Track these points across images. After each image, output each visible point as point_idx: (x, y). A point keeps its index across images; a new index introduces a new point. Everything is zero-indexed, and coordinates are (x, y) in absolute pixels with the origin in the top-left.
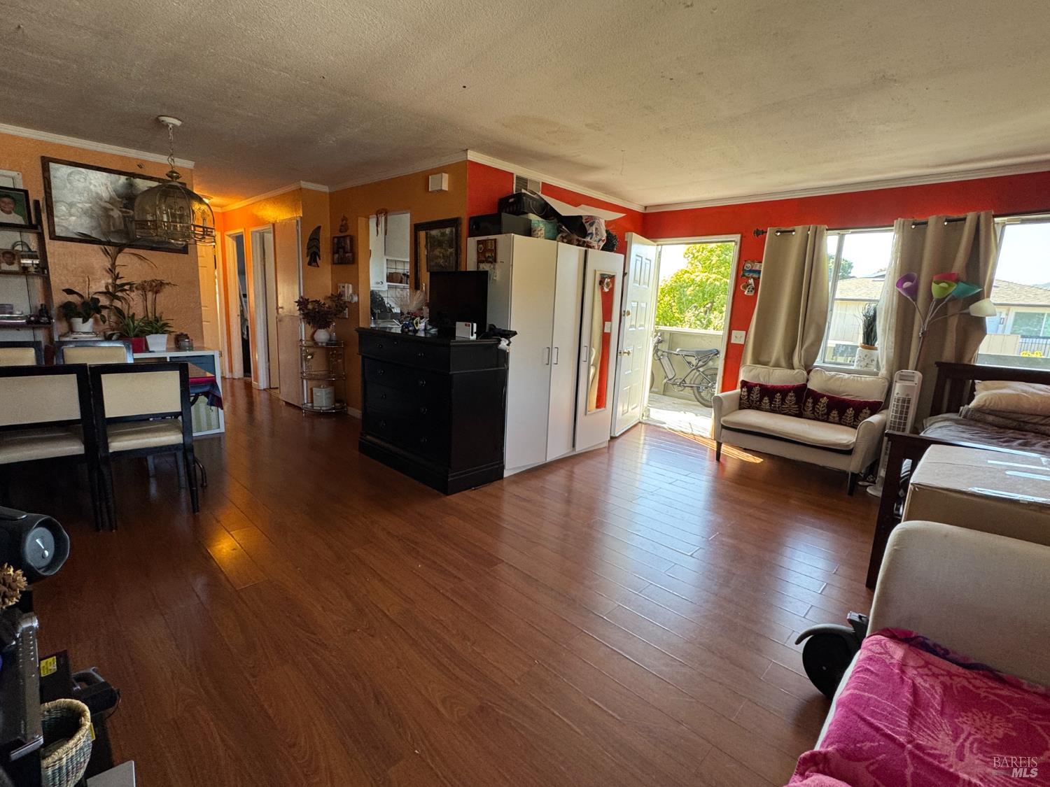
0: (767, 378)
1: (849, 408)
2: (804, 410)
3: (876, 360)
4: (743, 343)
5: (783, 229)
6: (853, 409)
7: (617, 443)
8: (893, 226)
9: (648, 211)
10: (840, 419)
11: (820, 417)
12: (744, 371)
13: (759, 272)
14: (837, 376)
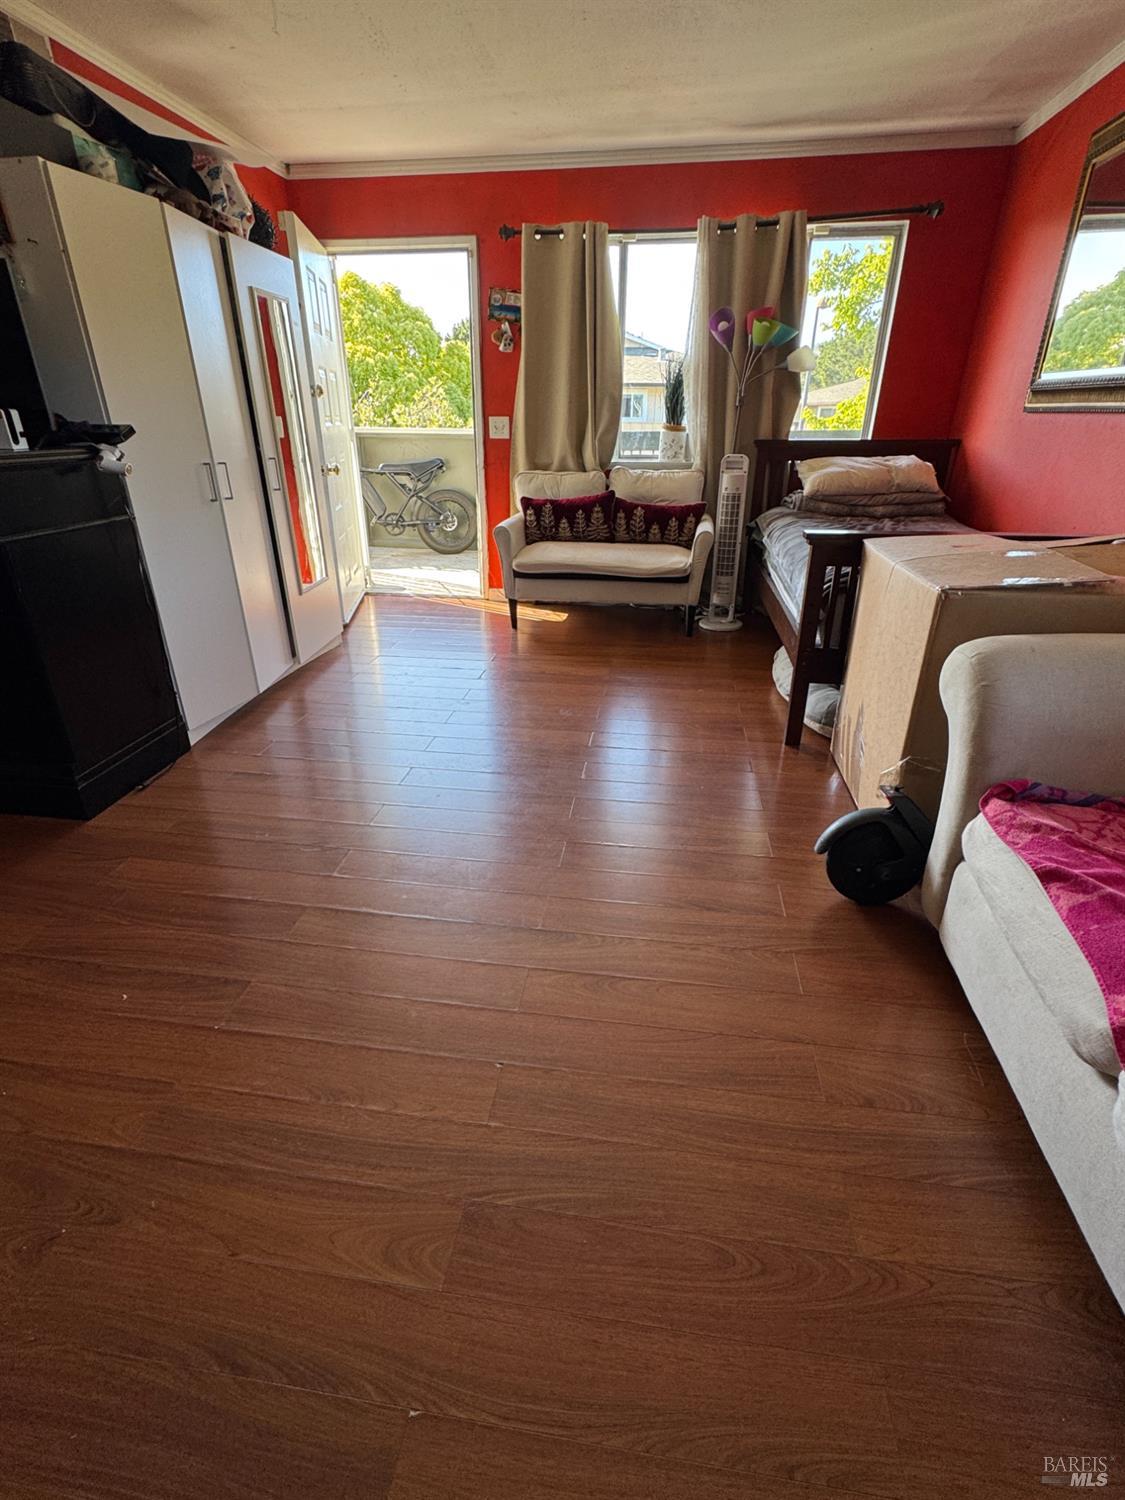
0: (555, 490)
1: (671, 518)
2: (615, 530)
3: (684, 445)
4: (507, 437)
5: (545, 227)
6: (677, 519)
7: (352, 629)
8: (695, 229)
9: (295, 176)
10: (662, 537)
11: (638, 538)
12: (519, 483)
13: (517, 310)
14: (645, 475)
